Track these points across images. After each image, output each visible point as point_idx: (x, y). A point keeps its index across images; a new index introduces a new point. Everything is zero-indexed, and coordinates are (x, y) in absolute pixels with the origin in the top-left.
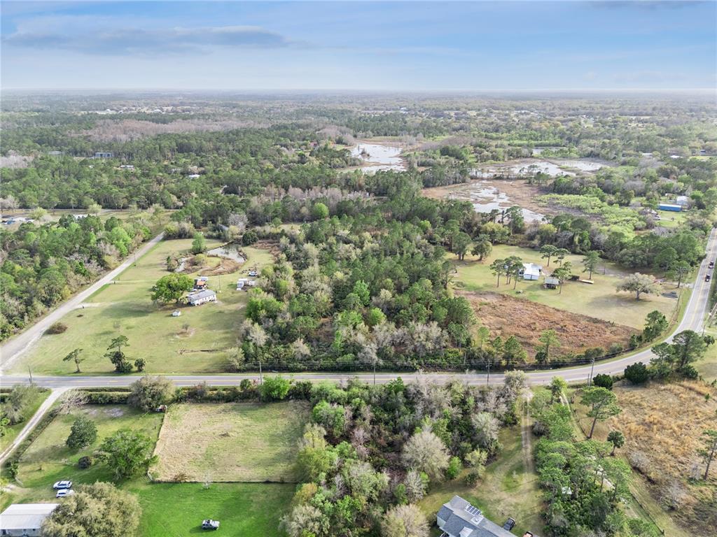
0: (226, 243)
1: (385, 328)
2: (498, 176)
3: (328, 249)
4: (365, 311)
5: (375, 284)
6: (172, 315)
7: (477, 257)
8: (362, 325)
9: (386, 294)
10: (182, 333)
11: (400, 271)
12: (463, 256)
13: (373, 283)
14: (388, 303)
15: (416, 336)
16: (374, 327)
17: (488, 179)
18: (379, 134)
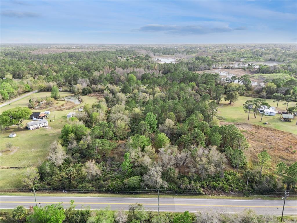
0: (73, 94)
1: (170, 151)
2: (226, 67)
3: (133, 97)
4: (153, 136)
5: (161, 116)
6: (9, 137)
7: (228, 102)
8: (149, 148)
9: (170, 123)
10: (7, 151)
11: (180, 107)
12: (219, 101)
13: (160, 115)
14: (171, 130)
15: (198, 159)
16: (159, 150)
17: (221, 69)
18: (165, 54)
